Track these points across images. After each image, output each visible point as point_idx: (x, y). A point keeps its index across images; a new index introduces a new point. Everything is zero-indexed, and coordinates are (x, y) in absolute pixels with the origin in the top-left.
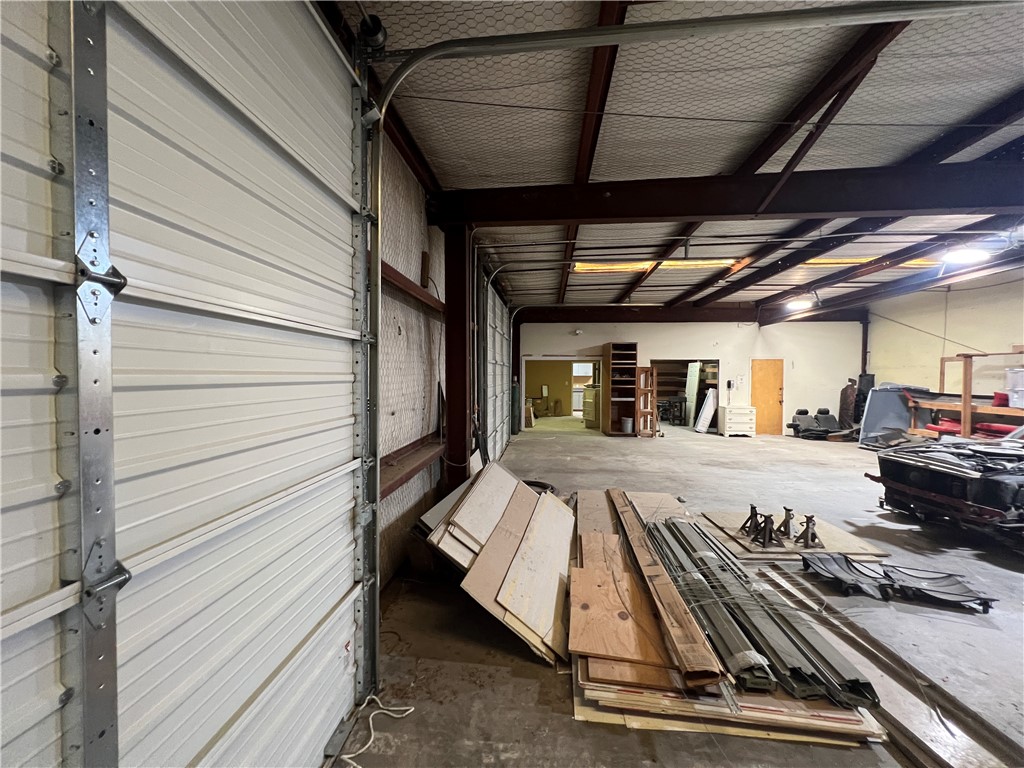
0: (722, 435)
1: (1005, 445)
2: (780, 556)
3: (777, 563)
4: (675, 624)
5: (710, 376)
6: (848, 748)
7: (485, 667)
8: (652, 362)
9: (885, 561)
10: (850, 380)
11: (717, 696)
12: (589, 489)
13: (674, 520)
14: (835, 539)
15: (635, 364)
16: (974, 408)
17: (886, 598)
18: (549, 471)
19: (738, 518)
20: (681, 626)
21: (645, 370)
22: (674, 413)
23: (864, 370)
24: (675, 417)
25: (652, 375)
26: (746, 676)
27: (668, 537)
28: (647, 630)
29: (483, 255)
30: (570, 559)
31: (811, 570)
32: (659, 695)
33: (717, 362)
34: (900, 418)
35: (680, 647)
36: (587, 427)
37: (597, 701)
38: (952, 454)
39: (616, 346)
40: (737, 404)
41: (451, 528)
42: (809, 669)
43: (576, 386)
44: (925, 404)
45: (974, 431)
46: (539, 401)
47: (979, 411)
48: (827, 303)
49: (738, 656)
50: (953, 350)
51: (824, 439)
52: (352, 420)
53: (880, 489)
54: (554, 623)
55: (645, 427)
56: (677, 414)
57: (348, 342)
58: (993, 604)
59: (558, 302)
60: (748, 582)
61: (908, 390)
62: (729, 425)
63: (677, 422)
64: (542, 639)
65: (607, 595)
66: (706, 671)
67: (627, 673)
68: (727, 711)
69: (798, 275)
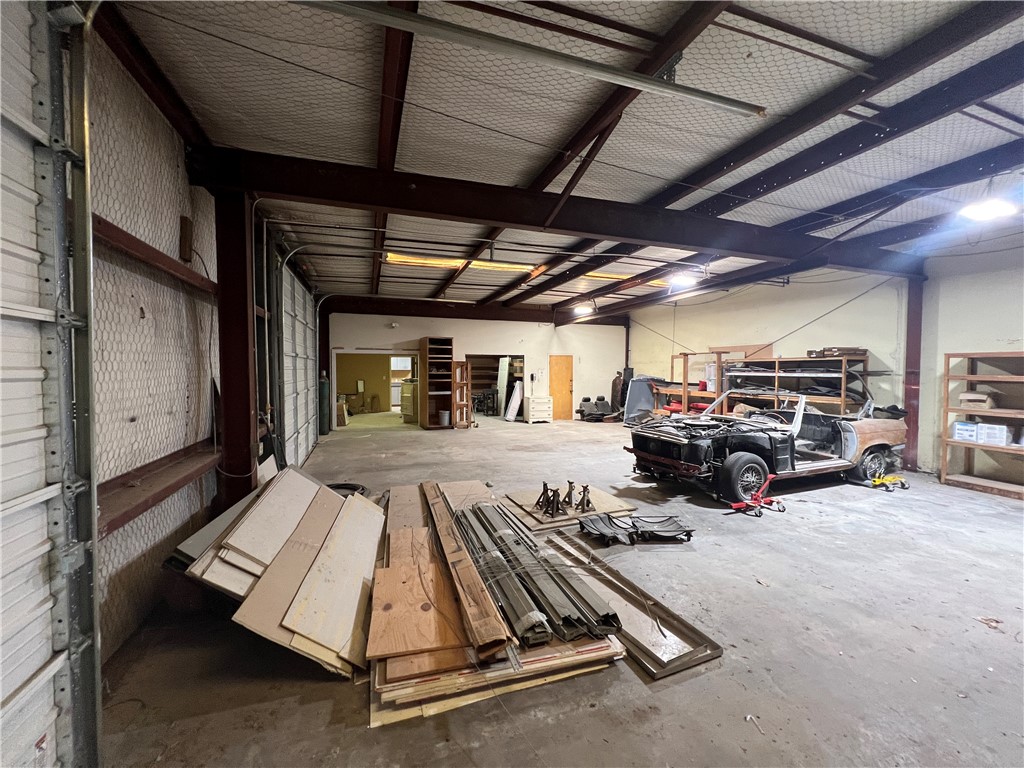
0: (527, 422)
1: (703, 418)
2: (564, 523)
3: (561, 529)
4: (472, 603)
5: (518, 370)
6: (600, 671)
7: (266, 705)
8: (467, 357)
9: (634, 514)
10: (618, 373)
11: (505, 660)
12: (403, 485)
13: (480, 505)
14: (604, 502)
15: (451, 358)
16: (689, 392)
17: (633, 543)
18: (361, 471)
19: (533, 495)
20: (477, 603)
21: (461, 364)
22: (488, 405)
23: (627, 365)
24: (489, 409)
25: (467, 369)
26: (529, 635)
27: (474, 523)
28: (448, 616)
29: (275, 231)
30: (377, 561)
31: (585, 531)
32: (455, 675)
33: (522, 357)
34: (648, 401)
35: (474, 624)
36: (406, 422)
37: (394, 701)
38: (674, 427)
39: (433, 341)
40: (538, 394)
41: (223, 553)
42: (576, 614)
43: (395, 381)
44: (663, 390)
45: (689, 410)
46: (354, 397)
47: (692, 394)
48: (601, 310)
49: (524, 619)
50: (678, 350)
51: (601, 421)
52: (43, 432)
53: (632, 458)
54: (353, 634)
55: (462, 419)
56: (491, 405)
57: (31, 325)
58: (693, 533)
59: (372, 293)
60: (537, 551)
61: (653, 380)
62: (533, 414)
63: (491, 413)
64: (338, 653)
65: (411, 590)
66: (496, 641)
67: (426, 663)
68: (512, 670)
69: (582, 284)
